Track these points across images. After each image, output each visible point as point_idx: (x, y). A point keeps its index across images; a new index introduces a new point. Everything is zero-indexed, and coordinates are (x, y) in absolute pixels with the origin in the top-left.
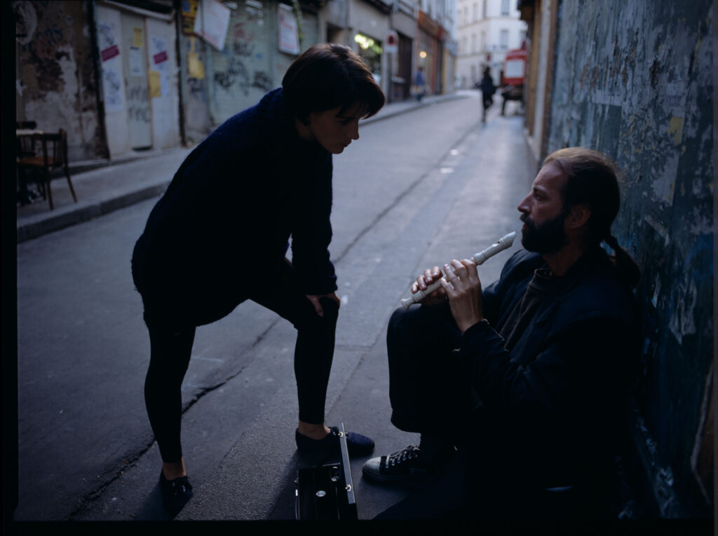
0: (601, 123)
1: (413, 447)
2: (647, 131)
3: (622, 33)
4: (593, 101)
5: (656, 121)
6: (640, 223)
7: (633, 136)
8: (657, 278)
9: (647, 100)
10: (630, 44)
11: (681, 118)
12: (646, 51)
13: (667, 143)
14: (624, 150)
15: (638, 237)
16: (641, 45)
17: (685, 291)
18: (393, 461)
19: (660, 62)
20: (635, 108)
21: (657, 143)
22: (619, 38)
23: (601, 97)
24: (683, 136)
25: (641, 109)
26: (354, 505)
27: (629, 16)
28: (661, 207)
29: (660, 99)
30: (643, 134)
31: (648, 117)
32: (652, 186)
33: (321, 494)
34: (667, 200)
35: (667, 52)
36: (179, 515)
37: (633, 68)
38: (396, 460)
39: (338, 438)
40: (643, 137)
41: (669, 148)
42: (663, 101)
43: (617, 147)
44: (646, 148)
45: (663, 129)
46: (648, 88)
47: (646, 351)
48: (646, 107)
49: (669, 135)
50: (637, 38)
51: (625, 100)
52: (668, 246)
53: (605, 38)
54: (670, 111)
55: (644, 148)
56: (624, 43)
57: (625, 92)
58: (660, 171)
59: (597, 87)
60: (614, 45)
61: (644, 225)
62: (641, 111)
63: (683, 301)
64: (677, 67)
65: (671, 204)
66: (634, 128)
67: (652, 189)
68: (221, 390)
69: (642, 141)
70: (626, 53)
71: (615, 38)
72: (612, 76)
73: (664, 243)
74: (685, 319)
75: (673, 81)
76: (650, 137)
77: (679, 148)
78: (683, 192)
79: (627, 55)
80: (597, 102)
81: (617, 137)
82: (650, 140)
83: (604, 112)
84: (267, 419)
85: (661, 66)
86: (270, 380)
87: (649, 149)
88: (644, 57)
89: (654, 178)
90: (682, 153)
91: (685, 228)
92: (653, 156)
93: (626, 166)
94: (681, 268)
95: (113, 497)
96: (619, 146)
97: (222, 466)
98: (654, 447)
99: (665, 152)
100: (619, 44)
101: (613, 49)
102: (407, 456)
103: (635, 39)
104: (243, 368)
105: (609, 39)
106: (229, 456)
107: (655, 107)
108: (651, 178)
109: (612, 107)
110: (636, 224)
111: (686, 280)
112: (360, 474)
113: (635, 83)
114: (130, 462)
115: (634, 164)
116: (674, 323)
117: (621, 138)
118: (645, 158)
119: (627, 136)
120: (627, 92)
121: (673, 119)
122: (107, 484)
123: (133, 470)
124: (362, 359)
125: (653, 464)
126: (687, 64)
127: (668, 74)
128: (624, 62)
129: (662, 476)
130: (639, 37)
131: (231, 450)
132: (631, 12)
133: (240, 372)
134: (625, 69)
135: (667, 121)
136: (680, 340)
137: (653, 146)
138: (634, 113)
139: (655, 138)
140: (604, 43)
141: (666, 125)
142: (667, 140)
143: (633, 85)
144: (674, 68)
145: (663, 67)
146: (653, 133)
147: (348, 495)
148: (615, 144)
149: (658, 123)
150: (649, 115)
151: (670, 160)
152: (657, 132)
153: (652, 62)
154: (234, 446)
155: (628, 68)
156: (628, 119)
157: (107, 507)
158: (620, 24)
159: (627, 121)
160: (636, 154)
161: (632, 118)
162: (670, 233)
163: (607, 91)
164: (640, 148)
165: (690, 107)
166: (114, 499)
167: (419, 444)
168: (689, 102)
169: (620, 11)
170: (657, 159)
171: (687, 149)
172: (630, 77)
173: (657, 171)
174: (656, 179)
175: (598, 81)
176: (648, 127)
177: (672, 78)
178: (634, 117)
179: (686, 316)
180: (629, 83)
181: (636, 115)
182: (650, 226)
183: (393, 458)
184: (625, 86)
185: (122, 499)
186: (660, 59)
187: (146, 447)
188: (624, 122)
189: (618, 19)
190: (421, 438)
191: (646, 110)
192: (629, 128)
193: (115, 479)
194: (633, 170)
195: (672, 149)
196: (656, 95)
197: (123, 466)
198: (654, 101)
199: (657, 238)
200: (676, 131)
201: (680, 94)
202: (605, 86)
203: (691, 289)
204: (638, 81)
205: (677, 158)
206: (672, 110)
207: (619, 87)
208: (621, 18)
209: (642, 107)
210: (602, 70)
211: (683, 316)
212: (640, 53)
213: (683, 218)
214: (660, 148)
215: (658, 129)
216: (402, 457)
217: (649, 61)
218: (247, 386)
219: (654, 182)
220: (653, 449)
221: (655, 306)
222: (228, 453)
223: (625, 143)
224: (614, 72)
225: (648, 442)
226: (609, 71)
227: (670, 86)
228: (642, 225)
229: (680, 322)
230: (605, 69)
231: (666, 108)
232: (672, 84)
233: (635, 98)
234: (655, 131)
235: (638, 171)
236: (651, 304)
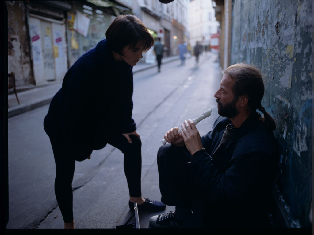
0: (253, 57)
1: (172, 212)
2: (276, 55)
3: (261, 14)
4: (249, 47)
5: (280, 50)
6: (274, 100)
7: (269, 59)
8: (285, 124)
9: (274, 41)
10: (265, 18)
11: (292, 45)
12: (273, 19)
13: (286, 59)
14: (265, 66)
15: (274, 106)
16: (270, 17)
17: (300, 129)
19: (280, 22)
20: (269, 46)
21: (281, 60)
22: (260, 17)
23: (253, 45)
24: (294, 53)
25: (272, 46)
27: (264, 5)
28: (285, 90)
29: (281, 39)
30: (274, 57)
31: (276, 49)
32: (280, 81)
34: (288, 86)
35: (283, 16)
37: (267, 28)
38: (164, 217)
40: (274, 59)
41: (287, 61)
42: (282, 39)
44: (276, 64)
45: (283, 52)
46: (275, 35)
47: (281, 161)
48: (274, 45)
49: (287, 55)
50: (268, 14)
51: (264, 43)
52: (289, 108)
53: (253, 18)
54: (286, 43)
55: (274, 63)
56: (262, 18)
57: (264, 40)
58: (283, 73)
59: (250, 41)
60: (257, 20)
62: (272, 47)
63: (299, 134)
64: (289, 22)
65: (290, 87)
66: (269, 56)
67: (280, 82)
68: (81, 189)
69: (273, 61)
71: (258, 17)
72: (257, 34)
73: (287, 107)
74: (301, 143)
75: (287, 29)
76: (277, 58)
77: (292, 59)
78: (296, 80)
79: (264, 23)
80: (251, 48)
81: (261, 61)
82: (277, 59)
83: (254, 51)
84: (102, 202)
85: (280, 24)
86: (105, 183)
87: (277, 63)
88: (272, 22)
89: (280, 77)
90: (294, 62)
91: (298, 98)
92: (279, 66)
93: (266, 74)
94: (297, 118)
96: (262, 65)
97: (79, 226)
98: (289, 210)
99: (285, 63)
100: (259, 20)
101: (257, 22)
102: (169, 216)
103: (267, 15)
104: (92, 178)
105: (255, 19)
106: (82, 221)
107: (279, 43)
108: (279, 77)
109: (258, 48)
110: (273, 100)
111: (300, 124)
113: (268, 35)
115: (270, 72)
116: (295, 146)
117: (263, 61)
118: (275, 68)
119: (266, 60)
121: (288, 47)
124: (148, 171)
125: (289, 218)
126: (294, 19)
127: (284, 26)
128: (262, 26)
129: (294, 224)
130: (269, 13)
131: (83, 218)
133: (91, 180)
134: (263, 29)
135: (285, 48)
136: (299, 154)
137: (279, 62)
138: (269, 48)
139: (279, 58)
140: (253, 21)
141: (285, 50)
142: (286, 57)
143: (267, 36)
144: (287, 23)
146: (279, 55)
148: (260, 64)
151: (288, 66)
152: (281, 55)
153: (276, 23)
154: (85, 216)
155: (265, 28)
156: (266, 52)
158: (260, 10)
159: (265, 53)
160: (271, 67)
161: (268, 51)
162: (290, 102)
163: (255, 42)
164: (272, 64)
165: (297, 39)
167: (175, 211)
168: (296, 37)
169: (259, 4)
170: (281, 67)
171: (296, 59)
172: (266, 32)
173: (282, 73)
174: (282, 77)
175: (251, 38)
176: (276, 53)
177: (286, 27)
178: (269, 50)
179: (301, 142)
180: (265, 35)
181: (270, 49)
182: (280, 100)
184: (263, 37)
186: (280, 20)
187: (44, 218)
189: (259, 8)
190: (176, 208)
191: (275, 46)
192: (267, 56)
194: (270, 75)
195: (288, 61)
196: (279, 37)
198: (278, 41)
199: (283, 105)
200: (290, 52)
201: (291, 34)
202: (254, 40)
203: (303, 128)
204: (270, 33)
205: (291, 65)
206: (287, 43)
207: (261, 38)
208: (260, 7)
209: (272, 45)
210: (252, 33)
211: (300, 142)
212: (270, 20)
213: (297, 93)
214: (283, 62)
215: (281, 53)
217: (274, 23)
218: (94, 186)
219: (280, 79)
220: (288, 211)
221: (285, 138)
222: (82, 219)
223: (265, 63)
224: (258, 32)
225: (286, 207)
226: (256, 33)
227: (286, 31)
228: (276, 100)
229: (298, 145)
230: (254, 32)
231: (284, 43)
232: (287, 30)
233: (269, 42)
234: (279, 54)
235: (272, 75)
236: (282, 137)
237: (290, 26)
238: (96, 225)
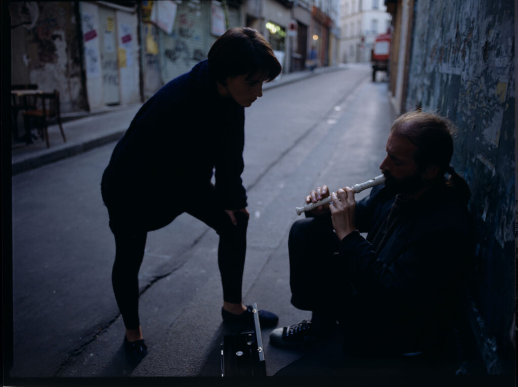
0: (445, 88)
1: (306, 321)
2: (480, 93)
3: (462, 20)
4: (440, 71)
5: (486, 86)
6: (473, 160)
7: (469, 97)
8: (486, 199)
9: (480, 70)
10: (468, 30)
11: (505, 83)
12: (480, 34)
13: (495, 102)
14: (462, 107)
15: (472, 171)
16: (476, 31)
17: (507, 209)
18: (292, 330)
19: (490, 43)
20: (471, 76)
21: (487, 102)
22: (460, 26)
23: (446, 68)
24: (507, 96)
25: (475, 77)
26: (264, 362)
27: (468, 9)
28: (490, 149)
29: (490, 69)
30: (477, 95)
31: (481, 83)
32: (483, 133)
33: (240, 353)
34: (494, 144)
35: (496, 35)
36: (138, 367)
37: (470, 47)
39: (253, 314)
40: (477, 98)
41: (496, 105)
42: (492, 71)
43: (457, 105)
44: (479, 106)
45: (492, 91)
46: (481, 62)
47: (477, 253)
48: (479, 76)
49: (496, 95)
50: (473, 26)
51: (464, 70)
52: (494, 176)
53: (449, 25)
54: (497, 79)
55: (477, 105)
56: (463, 29)
57: (463, 64)
58: (489, 122)
59: (443, 61)
60: (456, 30)
61: (477, 162)
62: (476, 79)
63: (505, 217)
64: (503, 46)
65: (497, 146)
66: (470, 91)
67: (483, 135)
68: (168, 278)
69: (476, 100)
70: (465, 36)
71: (457, 25)
72: (454, 53)
73: (491, 175)
74: (507, 230)
75: (500, 56)
76: (482, 97)
77: (503, 105)
78: (506, 137)
79: (465, 37)
80: (443, 72)
81: (457, 97)
82: (482, 100)
83: (448, 79)
84: (202, 300)
85: (491, 46)
86: (203, 271)
87: (481, 106)
88: (478, 39)
89: (485, 127)
90: (506, 109)
91: (508, 164)
92: (484, 111)
93: (464, 119)
94: (504, 193)
95: (90, 353)
96: (459, 104)
97: (169, 332)
98: (482, 323)
99: (493, 108)
100: (459, 29)
101: (455, 33)
102: (302, 327)
103: (472, 26)
104: (184, 262)
105: (452, 26)
106: (173, 325)
107: (486, 75)
108: (483, 127)
109: (454, 75)
110: (471, 161)
111: (508, 201)
112: (268, 340)
113: (471, 58)
114: (103, 329)
115: (470, 117)
116: (498, 233)
117: (460, 98)
118: (478, 113)
119: (465, 97)
120: (465, 65)
121: (499, 84)
122: (86, 344)
123: (105, 334)
124: (270, 257)
125: (482, 335)
126: (510, 44)
127: (496, 51)
128: (463, 43)
129: (488, 344)
130: (475, 24)
131: (175, 321)
132: (469, 6)
133: (182, 265)
134: (464, 48)
135: (494, 86)
136: (503, 245)
137: (484, 104)
138: (470, 80)
139: (485, 98)
140: (449, 29)
141: (494, 88)
142: (495, 99)
143: (470, 59)
144: (501, 47)
145: (493, 46)
146: (484, 94)
147: (260, 355)
148: (456, 102)
149: (488, 87)
150: (482, 81)
151: (496, 114)
152: (488, 94)
153: (484, 43)
154: (177, 319)
155: (466, 47)
156: (466, 84)
157: (86, 360)
158: (460, 15)
159: (465, 86)
160: (471, 110)
161: (469, 83)
162: (496, 167)
163: (450, 64)
164: (474, 105)
165: (512, 76)
166: (92, 355)
167: (310, 319)
168: (512, 72)
169: (460, 5)
170: (487, 113)
171: (509, 106)
172: (468, 53)
173: (487, 122)
174: (487, 128)
175: (443, 56)
176: (481, 90)
177: (499, 54)
178: (471, 83)
179: (507, 228)
180: (467, 58)
181: (472, 81)
182: (482, 163)
183: (292, 329)
184: (464, 60)
185: (97, 355)
186: (490, 40)
187: (114, 318)
188: (463, 86)
189: (459, 11)
190: (313, 314)
191: (479, 78)
192: (466, 91)
193: (92, 340)
194: (469, 121)
195: (498, 106)
196: (486, 66)
197: (97, 332)
198: (485, 71)
199: (486, 171)
200: (501, 93)
201: (505, 66)
202: (449, 60)
203: (511, 208)
204: (473, 56)
205: (502, 113)
206: (498, 78)
207: (459, 61)
208: (461, 11)
209: (476, 75)
210: (447, 49)
211: (505, 228)
212: (476, 36)
213: (506, 156)
214: (489, 105)
215: (488, 91)
216: (298, 328)
217: (482, 42)
218: (187, 275)
219: (484, 130)
220: (482, 324)
221: (484, 220)
222: (173, 323)
223: (463, 102)
224: (455, 50)
225: (478, 319)
226: (452, 50)
227: (497, 60)
228: (475, 161)
229: (502, 232)
230: (449, 48)
231: (494, 76)
232: (499, 59)
233: (471, 69)
234: (486, 93)
235: (472, 122)
236: (481, 219)
237: (504, 54)
238: (193, 332)
